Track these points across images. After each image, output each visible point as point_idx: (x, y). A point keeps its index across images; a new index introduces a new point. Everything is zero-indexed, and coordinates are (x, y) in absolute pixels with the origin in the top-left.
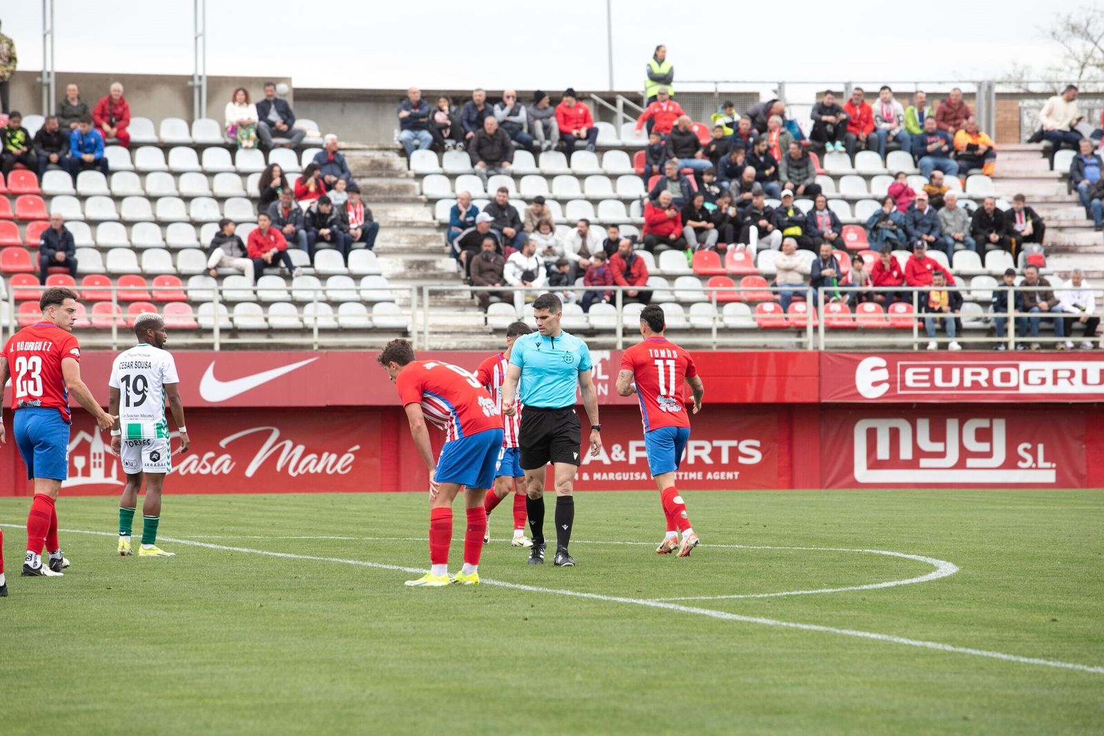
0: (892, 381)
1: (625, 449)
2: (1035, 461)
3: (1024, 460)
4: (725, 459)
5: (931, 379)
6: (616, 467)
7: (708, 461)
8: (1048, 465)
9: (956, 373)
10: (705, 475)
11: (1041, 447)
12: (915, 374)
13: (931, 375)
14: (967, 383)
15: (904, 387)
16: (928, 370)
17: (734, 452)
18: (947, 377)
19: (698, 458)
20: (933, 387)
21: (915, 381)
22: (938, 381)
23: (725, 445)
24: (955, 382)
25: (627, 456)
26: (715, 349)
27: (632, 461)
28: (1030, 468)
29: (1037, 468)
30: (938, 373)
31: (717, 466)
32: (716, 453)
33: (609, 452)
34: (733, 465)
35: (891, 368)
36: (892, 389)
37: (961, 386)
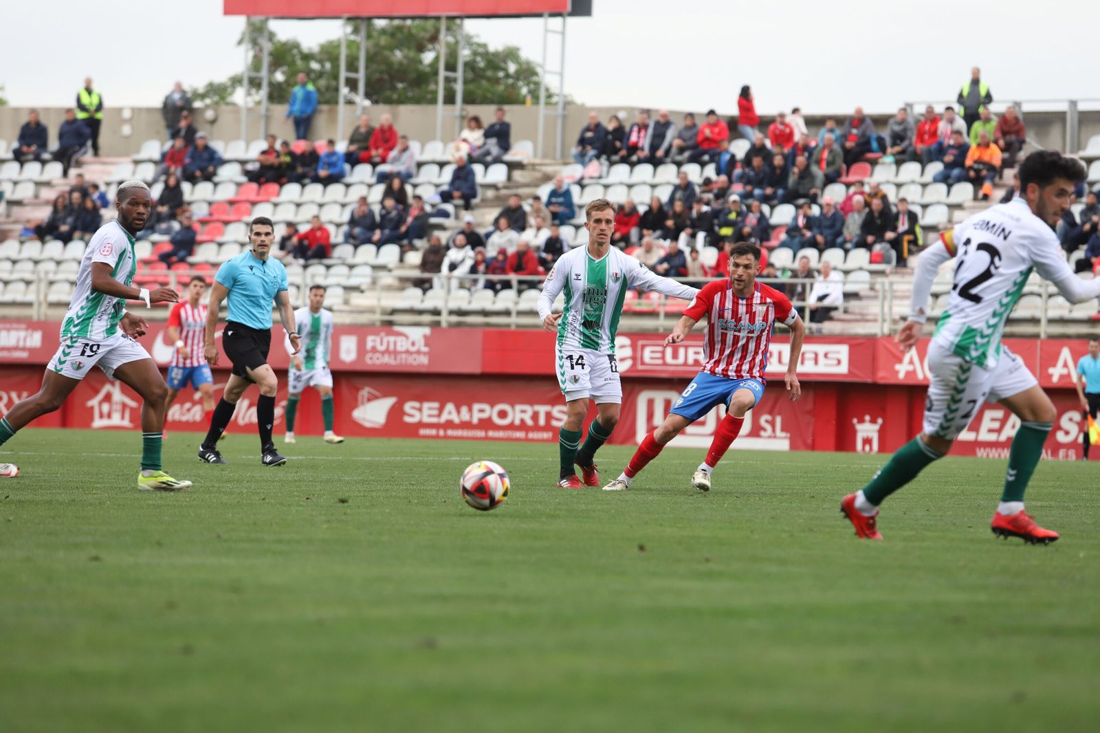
0: (634, 358)
1: (470, 410)
2: (774, 430)
3: (765, 430)
4: (542, 422)
5: (663, 358)
6: (466, 425)
7: (530, 422)
8: (783, 434)
9: (682, 351)
10: (527, 435)
11: (778, 420)
12: (652, 352)
13: (663, 353)
14: (690, 361)
15: (643, 363)
16: (660, 349)
17: (549, 416)
18: (675, 356)
19: (522, 421)
20: (665, 364)
21: (652, 358)
22: (669, 359)
23: (542, 409)
24: (681, 360)
25: (471, 416)
26: (513, 328)
27: (475, 421)
28: (770, 437)
29: (775, 437)
30: (669, 351)
31: (536, 428)
32: (535, 416)
33: (458, 412)
34: (548, 427)
35: (634, 346)
36: (634, 365)
37: (685, 364)
